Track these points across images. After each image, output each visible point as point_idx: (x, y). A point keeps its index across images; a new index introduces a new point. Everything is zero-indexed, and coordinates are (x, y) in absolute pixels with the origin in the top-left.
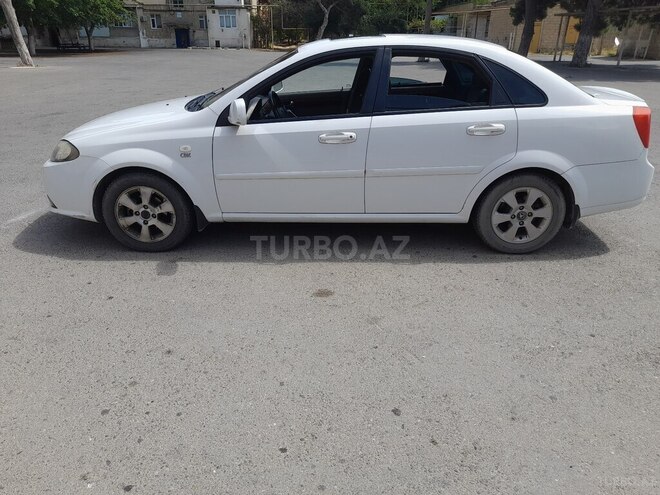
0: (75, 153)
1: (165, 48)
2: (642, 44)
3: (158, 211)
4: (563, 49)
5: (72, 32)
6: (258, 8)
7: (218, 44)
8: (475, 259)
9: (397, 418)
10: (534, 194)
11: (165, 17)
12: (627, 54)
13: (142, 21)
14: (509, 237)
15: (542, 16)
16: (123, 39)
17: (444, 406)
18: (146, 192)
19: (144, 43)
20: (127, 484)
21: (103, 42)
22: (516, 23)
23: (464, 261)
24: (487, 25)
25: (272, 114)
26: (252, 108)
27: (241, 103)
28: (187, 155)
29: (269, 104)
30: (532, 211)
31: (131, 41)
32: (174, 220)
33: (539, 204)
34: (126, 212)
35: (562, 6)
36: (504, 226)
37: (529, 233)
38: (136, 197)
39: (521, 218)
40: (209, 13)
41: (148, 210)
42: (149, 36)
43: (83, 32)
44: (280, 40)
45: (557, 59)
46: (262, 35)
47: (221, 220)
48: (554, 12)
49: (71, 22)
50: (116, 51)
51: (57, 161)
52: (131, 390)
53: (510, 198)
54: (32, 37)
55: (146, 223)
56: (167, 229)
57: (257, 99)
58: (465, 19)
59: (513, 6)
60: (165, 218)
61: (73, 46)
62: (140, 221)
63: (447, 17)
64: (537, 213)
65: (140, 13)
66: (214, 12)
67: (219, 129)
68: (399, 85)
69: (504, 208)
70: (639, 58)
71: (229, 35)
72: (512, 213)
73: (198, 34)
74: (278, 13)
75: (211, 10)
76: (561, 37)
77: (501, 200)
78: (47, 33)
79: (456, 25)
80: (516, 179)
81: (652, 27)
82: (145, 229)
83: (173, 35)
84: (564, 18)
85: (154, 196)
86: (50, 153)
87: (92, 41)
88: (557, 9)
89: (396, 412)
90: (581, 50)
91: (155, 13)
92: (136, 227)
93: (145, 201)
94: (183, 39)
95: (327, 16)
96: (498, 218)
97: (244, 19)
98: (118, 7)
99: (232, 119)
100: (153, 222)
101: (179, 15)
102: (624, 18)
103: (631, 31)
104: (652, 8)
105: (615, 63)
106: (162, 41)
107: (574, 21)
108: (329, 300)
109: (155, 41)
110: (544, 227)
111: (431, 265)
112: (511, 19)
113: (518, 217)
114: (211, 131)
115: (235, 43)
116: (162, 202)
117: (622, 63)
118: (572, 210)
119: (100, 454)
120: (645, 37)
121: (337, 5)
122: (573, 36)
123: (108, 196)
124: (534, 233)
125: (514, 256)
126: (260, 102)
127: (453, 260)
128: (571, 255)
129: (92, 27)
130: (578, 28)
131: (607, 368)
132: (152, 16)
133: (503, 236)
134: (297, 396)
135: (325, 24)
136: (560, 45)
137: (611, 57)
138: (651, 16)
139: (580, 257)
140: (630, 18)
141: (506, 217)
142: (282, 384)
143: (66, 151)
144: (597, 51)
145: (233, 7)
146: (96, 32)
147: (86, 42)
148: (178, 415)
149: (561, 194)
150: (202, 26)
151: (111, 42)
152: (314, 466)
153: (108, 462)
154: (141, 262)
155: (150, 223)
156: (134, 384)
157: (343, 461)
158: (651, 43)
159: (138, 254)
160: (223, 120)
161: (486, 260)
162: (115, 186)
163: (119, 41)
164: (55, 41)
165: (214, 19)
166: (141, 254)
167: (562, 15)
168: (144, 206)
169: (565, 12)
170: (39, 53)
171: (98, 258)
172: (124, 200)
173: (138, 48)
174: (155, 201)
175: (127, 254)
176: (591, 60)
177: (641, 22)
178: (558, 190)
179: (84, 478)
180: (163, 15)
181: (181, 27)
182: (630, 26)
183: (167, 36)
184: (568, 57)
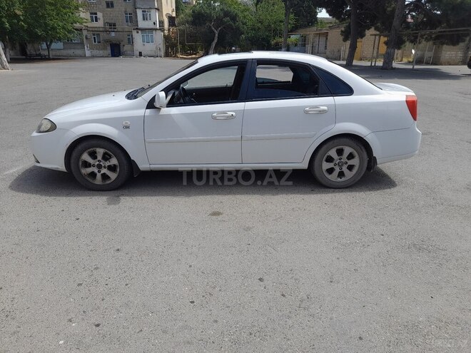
0: (53, 127)
1: (103, 57)
2: (428, 55)
3: (107, 164)
4: (377, 57)
5: (36, 45)
6: (169, 30)
7: (140, 54)
8: (312, 191)
9: (262, 283)
10: (347, 150)
11: (103, 36)
12: (419, 61)
13: (86, 38)
14: (333, 177)
15: (362, 36)
16: (73, 51)
17: (290, 276)
18: (100, 152)
19: (88, 53)
20: (97, 323)
21: (58, 53)
22: (345, 40)
23: (306, 193)
24: (326, 42)
25: (182, 101)
26: (169, 97)
27: (163, 94)
28: (127, 127)
29: (181, 95)
30: (347, 160)
31: (78, 52)
32: (118, 170)
33: (351, 156)
34: (87, 165)
35: (375, 29)
36: (330, 171)
37: (346, 174)
38: (93, 155)
39: (340, 165)
40: (134, 33)
41: (101, 163)
42: (91, 48)
43: (44, 46)
44: (184, 52)
45: (373, 65)
46: (172, 48)
47: (149, 169)
48: (370, 32)
49: (36, 39)
50: (67, 59)
51: (40, 132)
52: (95, 272)
53: (333, 153)
54: (8, 50)
55: (99, 172)
56: (113, 176)
57: (173, 91)
58: (311, 38)
59: (343, 29)
60: (112, 168)
61: (37, 55)
62: (96, 170)
63: (299, 36)
64: (350, 162)
65: (85, 33)
66: (138, 32)
67: (148, 110)
68: (263, 83)
69: (330, 159)
70: (427, 64)
71: (148, 48)
72: (334, 162)
73: (126, 48)
74: (182, 33)
75: (135, 31)
76: (376, 49)
77: (327, 154)
78: (18, 46)
79: (305, 41)
80: (336, 141)
81: (434, 44)
82: (99, 175)
83: (109, 48)
84: (377, 37)
85: (105, 154)
86: (36, 127)
87: (51, 52)
88: (372, 31)
89: (261, 280)
90: (389, 58)
91: (96, 33)
92: (93, 175)
93: (99, 157)
94: (116, 51)
95: (217, 35)
96: (326, 166)
97: (159, 37)
98: (70, 28)
99: (157, 104)
100: (104, 171)
101: (113, 34)
102: (416, 37)
103: (421, 46)
104: (433, 31)
105: (411, 67)
106: (101, 52)
107: (384, 39)
108: (220, 218)
109: (96, 52)
110: (355, 171)
111: (284, 196)
112: (341, 38)
113: (339, 165)
114: (143, 112)
115: (153, 53)
116: (111, 158)
117: (416, 67)
118: (372, 160)
119: (79, 307)
120: (430, 50)
121: (224, 28)
122: (383, 49)
123: (74, 154)
124: (349, 175)
125: (337, 190)
126: (174, 93)
127: (298, 193)
128: (373, 189)
129: (51, 42)
130: (386, 43)
131: (390, 253)
132: (94, 35)
133: (329, 177)
134: (200, 273)
135: (216, 41)
136: (375, 54)
137: (409, 63)
138: (433, 36)
139: (378, 190)
140: (419, 38)
141: (331, 165)
142: (190, 266)
143: (47, 126)
144: (400, 59)
145: (151, 29)
146: (54, 46)
147: (46, 53)
148: (127, 285)
149: (364, 150)
150: (129, 43)
151: (65, 52)
152: (211, 310)
153: (84, 312)
154: (96, 197)
155: (102, 172)
156: (96, 268)
157: (228, 307)
158: (434, 54)
159: (94, 192)
160: (151, 105)
161: (319, 192)
162: (79, 147)
163: (70, 52)
164: (23, 52)
165: (138, 37)
166: (96, 192)
167: (376, 35)
168: (99, 161)
169: (378, 33)
170: (12, 60)
171: (67, 195)
172: (86, 157)
173: (83, 57)
174: (106, 157)
175: (86, 192)
176: (395, 65)
177: (427, 40)
178: (363, 147)
179: (70, 320)
180: (102, 34)
181: (114, 42)
182: (420, 43)
183: (105, 49)
184: (380, 63)
